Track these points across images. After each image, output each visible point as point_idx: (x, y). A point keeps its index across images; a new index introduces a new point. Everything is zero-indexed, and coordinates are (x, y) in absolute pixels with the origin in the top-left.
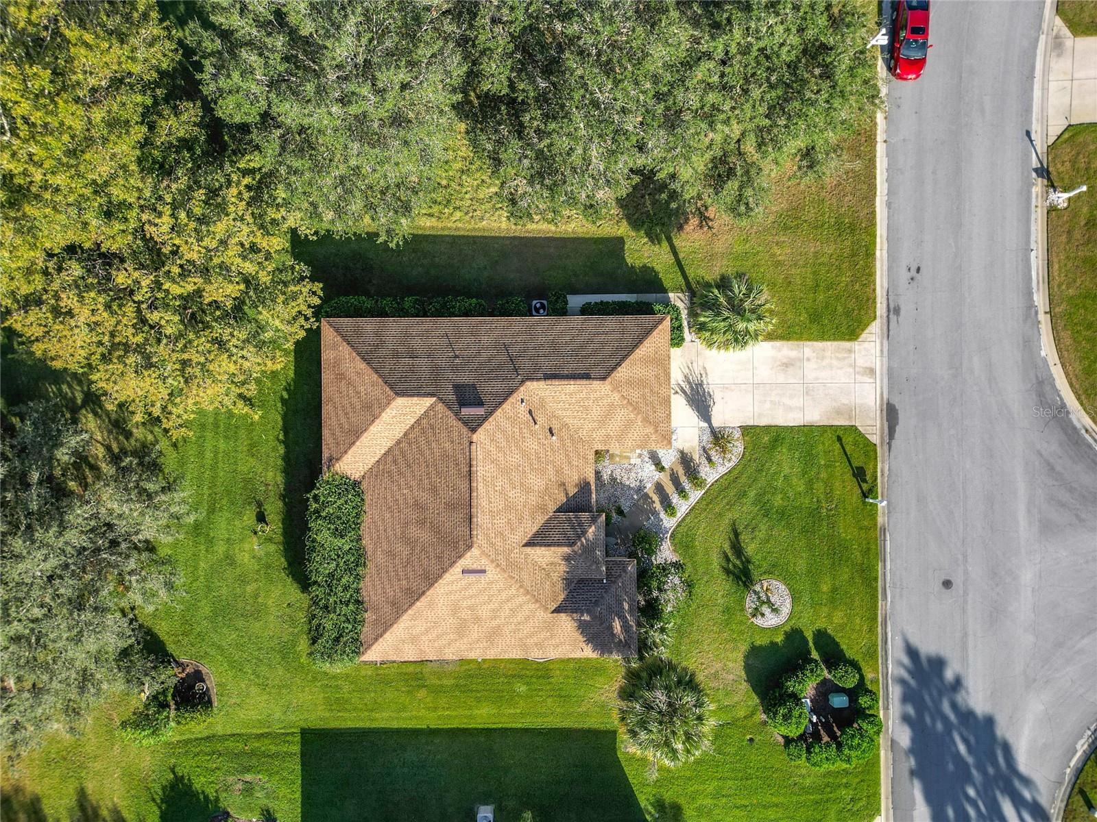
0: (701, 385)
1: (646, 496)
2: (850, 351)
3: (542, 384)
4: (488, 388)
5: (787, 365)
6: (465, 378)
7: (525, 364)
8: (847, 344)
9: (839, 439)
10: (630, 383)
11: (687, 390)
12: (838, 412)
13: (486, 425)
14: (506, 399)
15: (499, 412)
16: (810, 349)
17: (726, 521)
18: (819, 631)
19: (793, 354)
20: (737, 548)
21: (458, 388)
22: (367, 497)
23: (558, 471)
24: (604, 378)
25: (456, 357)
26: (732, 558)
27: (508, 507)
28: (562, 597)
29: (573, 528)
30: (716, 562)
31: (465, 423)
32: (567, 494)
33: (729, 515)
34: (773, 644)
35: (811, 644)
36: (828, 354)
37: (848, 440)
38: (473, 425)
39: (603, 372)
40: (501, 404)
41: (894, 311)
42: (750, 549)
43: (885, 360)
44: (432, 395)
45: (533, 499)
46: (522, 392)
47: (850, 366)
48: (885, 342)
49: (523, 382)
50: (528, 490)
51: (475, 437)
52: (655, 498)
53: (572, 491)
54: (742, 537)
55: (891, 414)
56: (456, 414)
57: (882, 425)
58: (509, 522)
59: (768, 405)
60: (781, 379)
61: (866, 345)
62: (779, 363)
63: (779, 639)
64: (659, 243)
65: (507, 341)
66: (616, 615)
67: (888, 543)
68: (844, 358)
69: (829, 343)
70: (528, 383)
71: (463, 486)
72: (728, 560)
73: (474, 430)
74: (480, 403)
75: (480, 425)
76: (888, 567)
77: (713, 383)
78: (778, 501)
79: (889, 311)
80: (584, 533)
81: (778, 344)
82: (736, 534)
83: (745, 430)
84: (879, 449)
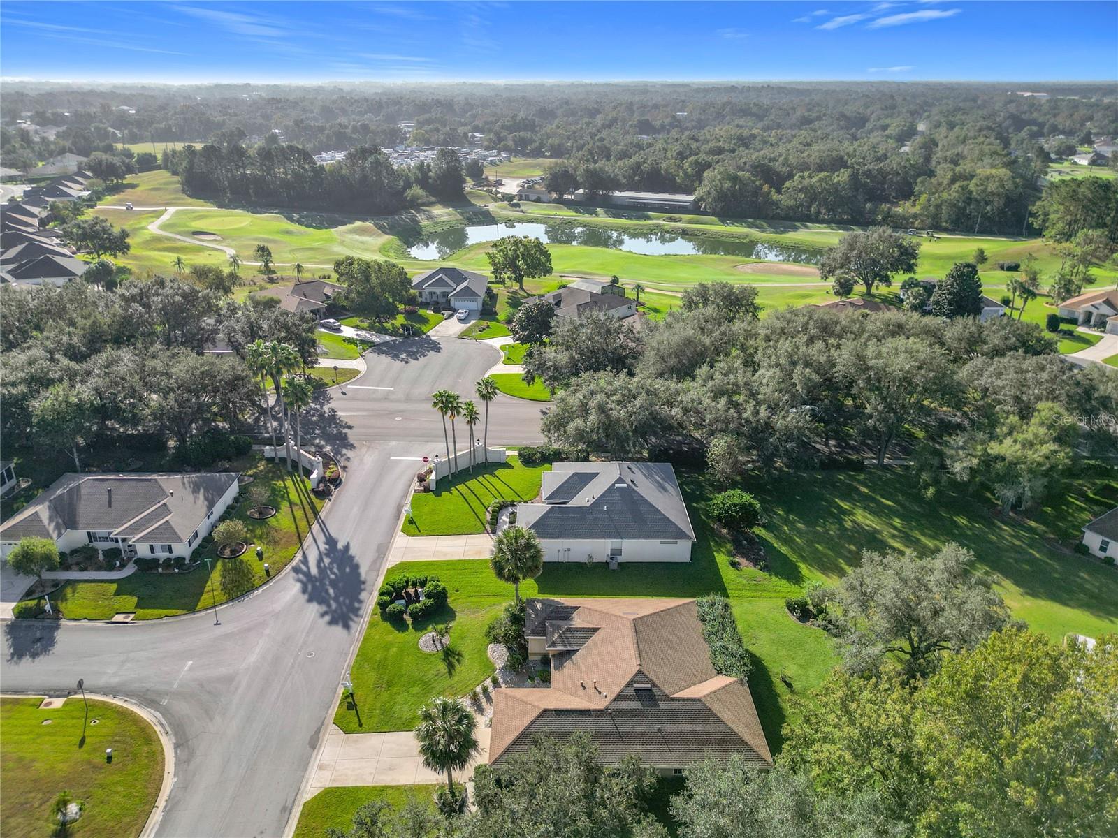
2: (334, 780)
3: (592, 706)
4: (633, 704)
5: (390, 770)
6: (651, 712)
7: (607, 724)
8: (335, 785)
9: (361, 725)
12: (356, 741)
13: (631, 676)
14: (619, 695)
15: (623, 685)
16: (368, 780)
17: (456, 679)
18: (404, 631)
19: (383, 777)
20: (451, 666)
21: (655, 704)
22: (710, 664)
23: (577, 669)
24: (545, 710)
25: (659, 730)
26: (455, 661)
27: (611, 642)
29: (568, 639)
30: (466, 660)
31: (646, 677)
32: (572, 661)
33: (452, 682)
34: (436, 624)
35: (411, 625)
36: (353, 778)
37: (354, 724)
38: (640, 676)
39: (546, 716)
40: (622, 691)
41: (287, 810)
42: (441, 666)
43: (307, 776)
44: (673, 699)
45: (595, 651)
46: (606, 702)
47: (337, 771)
48: (302, 788)
49: (607, 709)
50: (599, 654)
51: (639, 667)
53: (567, 664)
54: (447, 670)
55: (314, 743)
56: (653, 684)
57: (324, 735)
58: (610, 636)
60: (397, 761)
61: (319, 785)
62: (397, 770)
63: (430, 627)
65: (621, 745)
68: (341, 776)
69: (350, 785)
70: (602, 707)
71: (642, 647)
72: (458, 660)
73: (640, 672)
74: (637, 690)
75: (636, 675)
76: (347, 661)
78: (416, 689)
79: (291, 810)
80: (560, 635)
81: (392, 784)
82: (450, 673)
84: (332, 721)
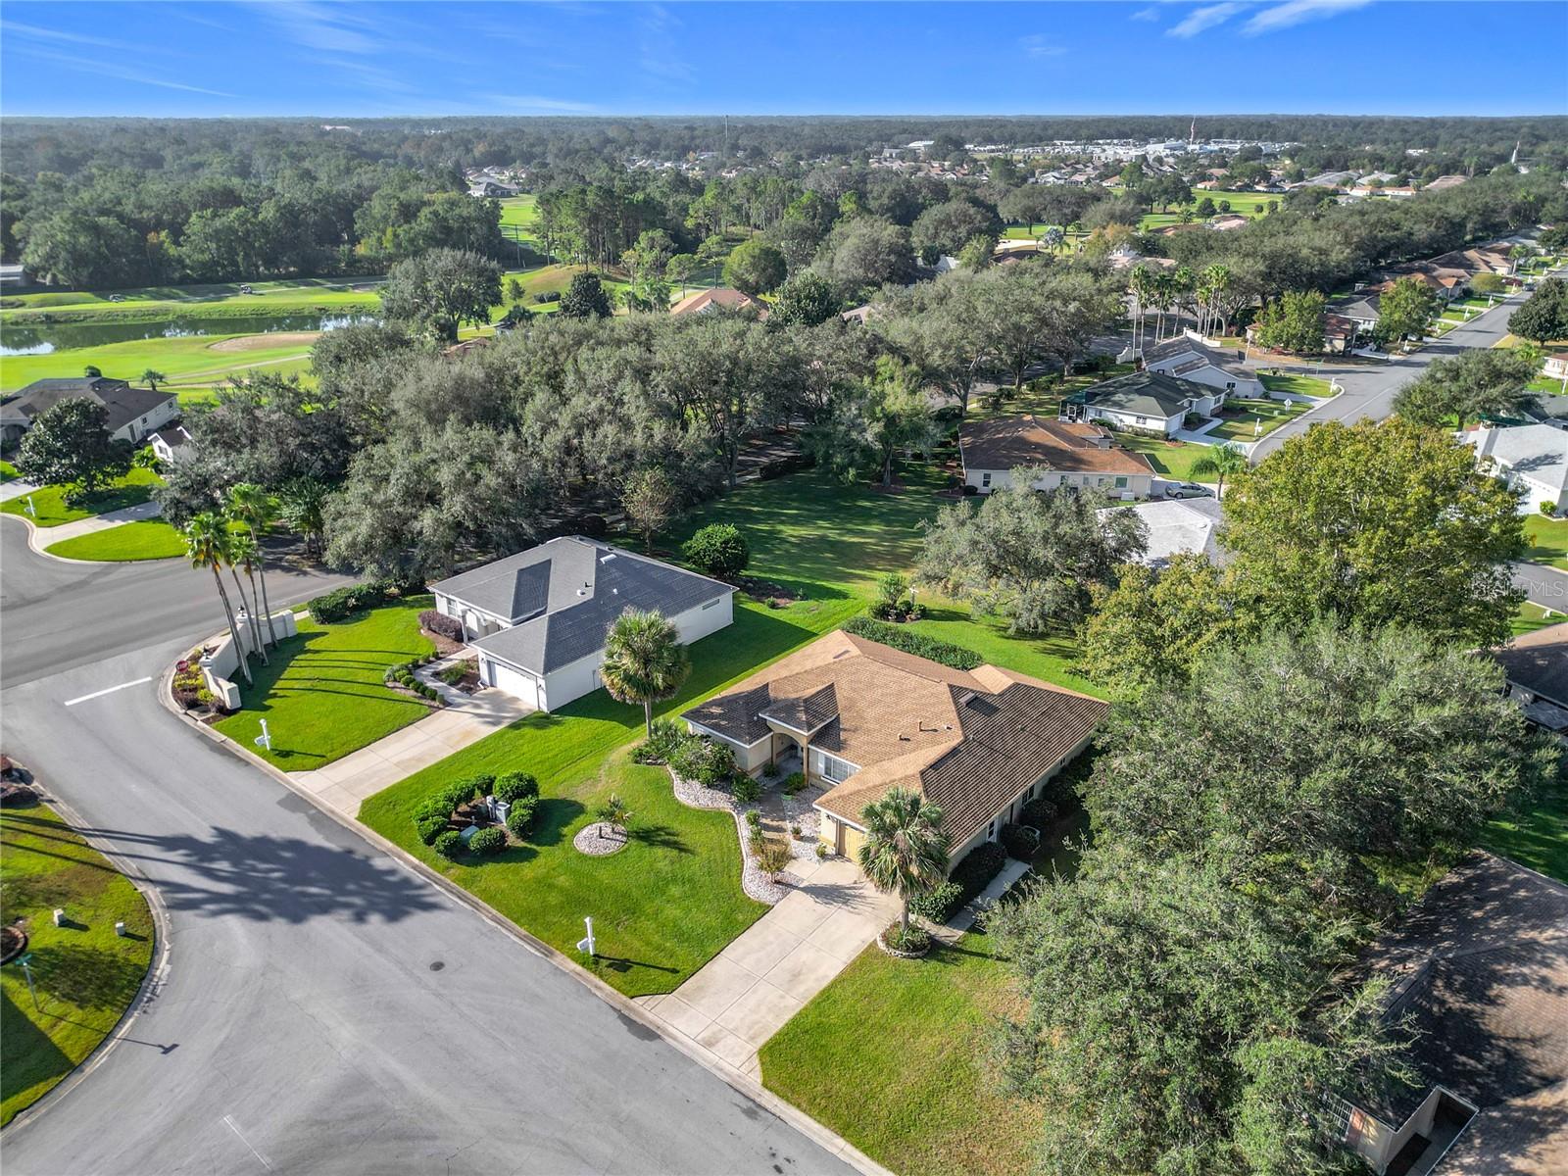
0: (845, 903)
1: (784, 820)
2: (752, 1038)
3: (954, 743)
4: (978, 720)
5: (795, 976)
6: (998, 718)
7: (982, 751)
8: (762, 1040)
9: (674, 971)
11: (851, 892)
12: (699, 989)
13: (948, 695)
14: (961, 719)
15: (952, 707)
16: (792, 1004)
17: (701, 851)
18: (535, 857)
19: (802, 989)
20: (670, 844)
21: (994, 709)
23: (868, 732)
24: (920, 774)
25: (1023, 729)
26: (667, 837)
27: (871, 686)
30: (677, 827)
31: (960, 688)
32: (845, 731)
33: (704, 855)
34: (566, 824)
35: (534, 847)
36: (770, 1018)
38: (955, 690)
39: (929, 777)
40: (959, 714)
41: (754, 1110)
42: (659, 851)
43: (707, 1066)
44: (1000, 695)
45: (861, 706)
47: (736, 1029)
48: (727, 1079)
49: (966, 737)
50: (872, 704)
51: (944, 684)
52: (775, 823)
53: (843, 736)
54: (676, 852)
55: (646, 1033)
56: (972, 691)
57: (641, 1016)
59: (771, 938)
60: (786, 964)
61: (744, 1057)
62: (804, 970)
63: (565, 830)
65: (1012, 763)
67: (533, 951)
68: (750, 1028)
69: (781, 1026)
70: (961, 739)
72: (668, 834)
73: (950, 687)
74: (969, 706)
75: (951, 692)
76: (513, 937)
77: (837, 913)
79: (759, 1106)
80: (806, 712)
81: (825, 984)
82: (681, 850)
83: (766, 909)
84: (624, 998)
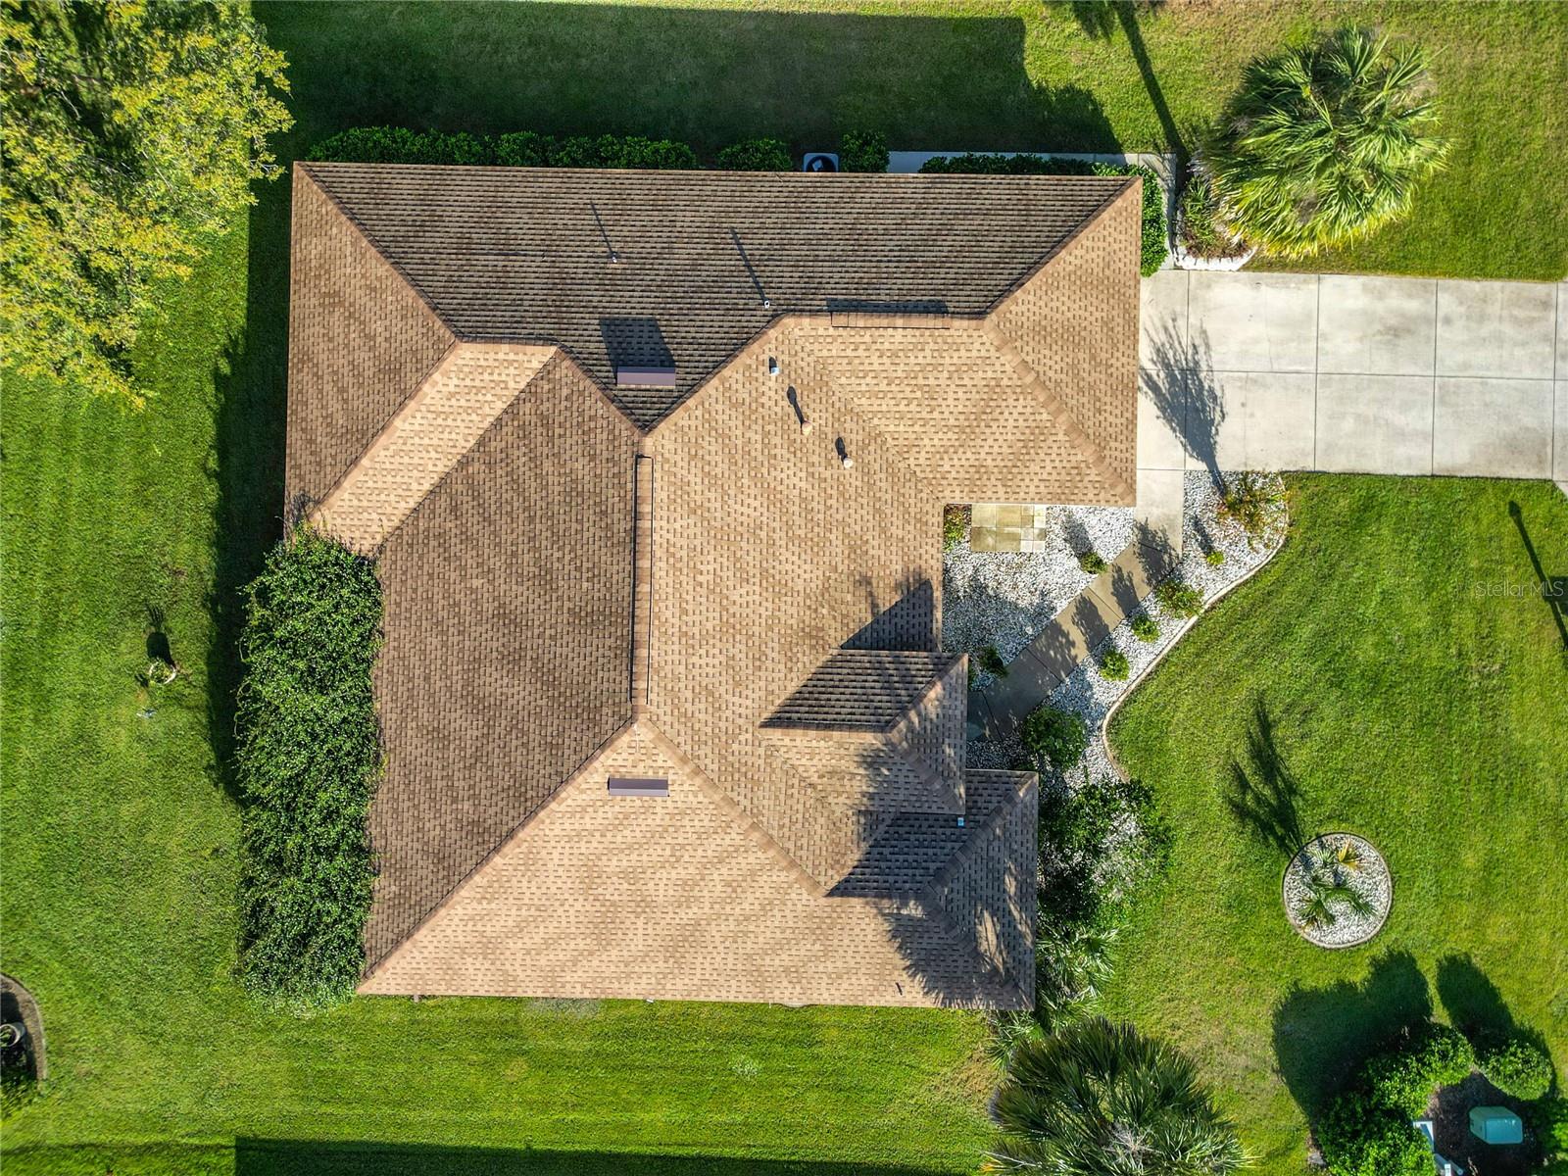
0: (1194, 371)
1: (1056, 629)
2: (1545, 305)
3: (822, 324)
4: (683, 331)
5: (1396, 332)
6: (633, 305)
7: (785, 277)
8: (1539, 289)
9: (1515, 510)
10: (1042, 332)
11: (1163, 385)
12: (1513, 447)
13: (679, 416)
14: (730, 356)
15: (712, 387)
16: (1452, 295)
17: (1241, 695)
18: (1452, 960)
19: (1413, 306)
20: (1267, 759)
21: (612, 327)
22: (387, 599)
23: (857, 549)
24: (979, 314)
25: (612, 254)
26: (1253, 780)
27: (730, 627)
28: (854, 857)
29: (888, 686)
30: (1214, 786)
31: (627, 409)
32: (874, 606)
33: (1250, 681)
34: (1344, 987)
35: (1432, 990)
36: (1494, 309)
37: (1535, 512)
38: (646, 415)
39: (977, 301)
40: (718, 366)
42: (1297, 761)
44: (547, 340)
45: (792, 613)
46: (772, 342)
47: (1545, 338)
49: (775, 318)
50: (779, 589)
51: (649, 444)
52: (1076, 634)
53: (888, 599)
54: (1278, 733)
56: (605, 388)
58: (730, 663)
59: (1348, 425)
60: (1382, 363)
62: (1378, 327)
63: (1359, 975)
64: (1107, 34)
65: (739, 222)
66: (988, 906)
68: (1531, 321)
69: (1497, 285)
70: (789, 322)
71: (619, 568)
72: (1243, 785)
73: (646, 427)
74: (666, 363)
75: (663, 415)
77: (1222, 368)
78: (1366, 650)
80: (916, 699)
81: (1378, 281)
82: (1266, 726)
83: (1296, 479)
